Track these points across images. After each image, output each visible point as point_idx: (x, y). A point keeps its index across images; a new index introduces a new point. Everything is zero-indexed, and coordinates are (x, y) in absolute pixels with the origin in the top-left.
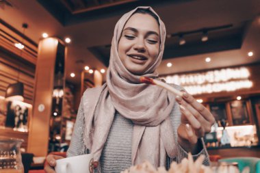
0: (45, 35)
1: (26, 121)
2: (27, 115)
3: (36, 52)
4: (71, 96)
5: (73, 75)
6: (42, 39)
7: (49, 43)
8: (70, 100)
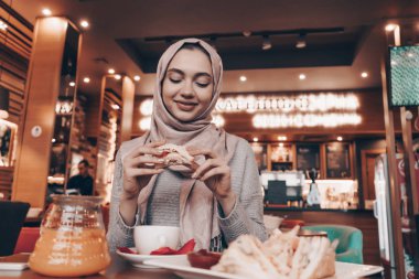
0: (46, 11)
1: (7, 150)
2: (9, 140)
3: (31, 40)
4: (82, 113)
5: (87, 80)
6: (41, 17)
7: (52, 26)
8: (80, 120)
